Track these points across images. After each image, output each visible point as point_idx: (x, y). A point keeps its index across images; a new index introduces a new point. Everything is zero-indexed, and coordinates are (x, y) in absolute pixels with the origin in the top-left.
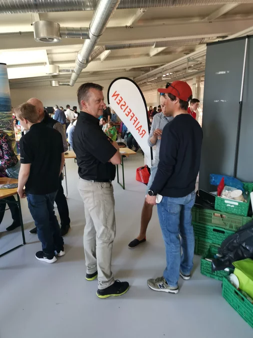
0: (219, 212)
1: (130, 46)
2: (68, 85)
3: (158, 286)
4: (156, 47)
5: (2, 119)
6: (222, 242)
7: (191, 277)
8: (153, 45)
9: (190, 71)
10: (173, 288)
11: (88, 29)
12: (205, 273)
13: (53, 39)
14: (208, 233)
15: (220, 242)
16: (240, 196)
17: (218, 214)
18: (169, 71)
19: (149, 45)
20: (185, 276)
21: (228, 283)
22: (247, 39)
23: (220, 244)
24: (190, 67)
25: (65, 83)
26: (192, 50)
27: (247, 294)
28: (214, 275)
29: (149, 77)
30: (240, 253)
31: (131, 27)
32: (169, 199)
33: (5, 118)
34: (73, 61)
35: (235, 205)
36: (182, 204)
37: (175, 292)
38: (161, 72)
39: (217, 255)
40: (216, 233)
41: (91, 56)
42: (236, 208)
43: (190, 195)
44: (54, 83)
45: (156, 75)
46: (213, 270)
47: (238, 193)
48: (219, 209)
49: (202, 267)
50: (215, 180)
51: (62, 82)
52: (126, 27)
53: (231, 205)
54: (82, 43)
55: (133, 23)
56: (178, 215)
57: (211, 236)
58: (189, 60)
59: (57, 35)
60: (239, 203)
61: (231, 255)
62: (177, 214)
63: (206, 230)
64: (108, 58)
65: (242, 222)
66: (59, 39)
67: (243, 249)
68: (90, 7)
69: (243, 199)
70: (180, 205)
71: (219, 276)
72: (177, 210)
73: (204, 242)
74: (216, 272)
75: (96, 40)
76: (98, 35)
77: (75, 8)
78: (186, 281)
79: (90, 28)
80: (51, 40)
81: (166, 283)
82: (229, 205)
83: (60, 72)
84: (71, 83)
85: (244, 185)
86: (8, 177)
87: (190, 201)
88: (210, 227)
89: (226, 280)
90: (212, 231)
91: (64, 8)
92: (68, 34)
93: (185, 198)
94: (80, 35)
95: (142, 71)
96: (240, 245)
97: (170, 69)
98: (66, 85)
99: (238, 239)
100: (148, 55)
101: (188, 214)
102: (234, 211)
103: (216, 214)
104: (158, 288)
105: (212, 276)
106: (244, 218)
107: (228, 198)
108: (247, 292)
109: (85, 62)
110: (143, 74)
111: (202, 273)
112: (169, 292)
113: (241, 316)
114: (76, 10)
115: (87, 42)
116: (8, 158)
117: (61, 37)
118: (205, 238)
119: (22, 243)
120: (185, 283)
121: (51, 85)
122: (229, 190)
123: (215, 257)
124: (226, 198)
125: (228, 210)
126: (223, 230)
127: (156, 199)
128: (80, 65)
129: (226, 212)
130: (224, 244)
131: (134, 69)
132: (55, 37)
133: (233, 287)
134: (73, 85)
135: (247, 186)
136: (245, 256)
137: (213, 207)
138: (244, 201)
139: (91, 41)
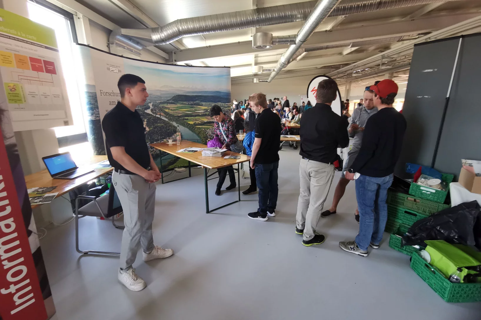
0: (413, 197)
1: (327, 48)
2: (267, 81)
3: (349, 248)
4: (351, 47)
5: (224, 109)
6: (413, 223)
7: (379, 247)
8: (349, 45)
9: (383, 68)
10: (363, 252)
11: (296, 36)
12: (393, 246)
13: (266, 46)
14: (399, 214)
15: (411, 223)
16: (438, 185)
17: (411, 198)
18: (361, 68)
19: (346, 45)
20: (374, 245)
21: (419, 257)
22: (461, 39)
23: (411, 225)
24: (383, 64)
25: (264, 80)
26: (387, 48)
27: (439, 269)
28: (403, 249)
29: (339, 73)
30: (433, 234)
31: (330, 31)
32: (368, 178)
33: (225, 108)
34: (276, 62)
35: (431, 192)
36: (379, 183)
37: (365, 255)
38: (352, 69)
39: (407, 233)
40: (407, 215)
41: (292, 58)
42: (432, 195)
43: (388, 177)
44: (255, 80)
45: (346, 71)
46: (402, 246)
47: (436, 182)
48: (413, 194)
49: (391, 241)
50: (411, 168)
51: (261, 79)
52: (326, 31)
53: (427, 191)
54: (288, 47)
55: (333, 28)
56: (375, 192)
57: (402, 217)
58: (383, 57)
59: (270, 43)
60: (436, 191)
61: (424, 235)
62: (373, 191)
63: (398, 212)
64: (304, 58)
65: (437, 208)
66: (271, 46)
67: (436, 232)
68: (301, 18)
69: (442, 188)
70: (377, 184)
71: (408, 251)
72: (374, 187)
73: (394, 221)
74: (405, 247)
75: (301, 45)
76: (304, 41)
77: (288, 21)
78: (374, 250)
79: (297, 36)
80: (264, 47)
81: (357, 246)
82: (425, 192)
83: (263, 71)
84: (269, 80)
85: (442, 175)
86: (231, 151)
87: (387, 182)
88: (402, 209)
89: (417, 254)
90: (404, 212)
91: (278, 22)
92: (279, 42)
93: (383, 178)
94: (288, 41)
95: (332, 68)
96: (434, 227)
97: (362, 66)
98: (265, 81)
99: (433, 222)
100: (341, 54)
101: (383, 194)
102: (430, 197)
103: (409, 198)
104: (349, 250)
105: (401, 250)
106: (440, 204)
107: (424, 185)
108: (438, 267)
109: (287, 63)
110: (333, 71)
111: (390, 246)
112: (359, 255)
113: (430, 286)
114: (289, 22)
115: (293, 47)
116: (232, 137)
117: (273, 44)
118: (395, 218)
119: (238, 200)
120: (373, 251)
121: (253, 82)
122: (425, 178)
123: (404, 235)
124: (422, 185)
125: (423, 196)
126: (415, 213)
127: (354, 176)
128: (281, 66)
129: (420, 198)
130: (415, 225)
131: (325, 67)
132: (268, 44)
133: (424, 261)
134: (270, 82)
135: (446, 177)
136: (439, 237)
137: (407, 192)
138: (442, 190)
139: (296, 46)
